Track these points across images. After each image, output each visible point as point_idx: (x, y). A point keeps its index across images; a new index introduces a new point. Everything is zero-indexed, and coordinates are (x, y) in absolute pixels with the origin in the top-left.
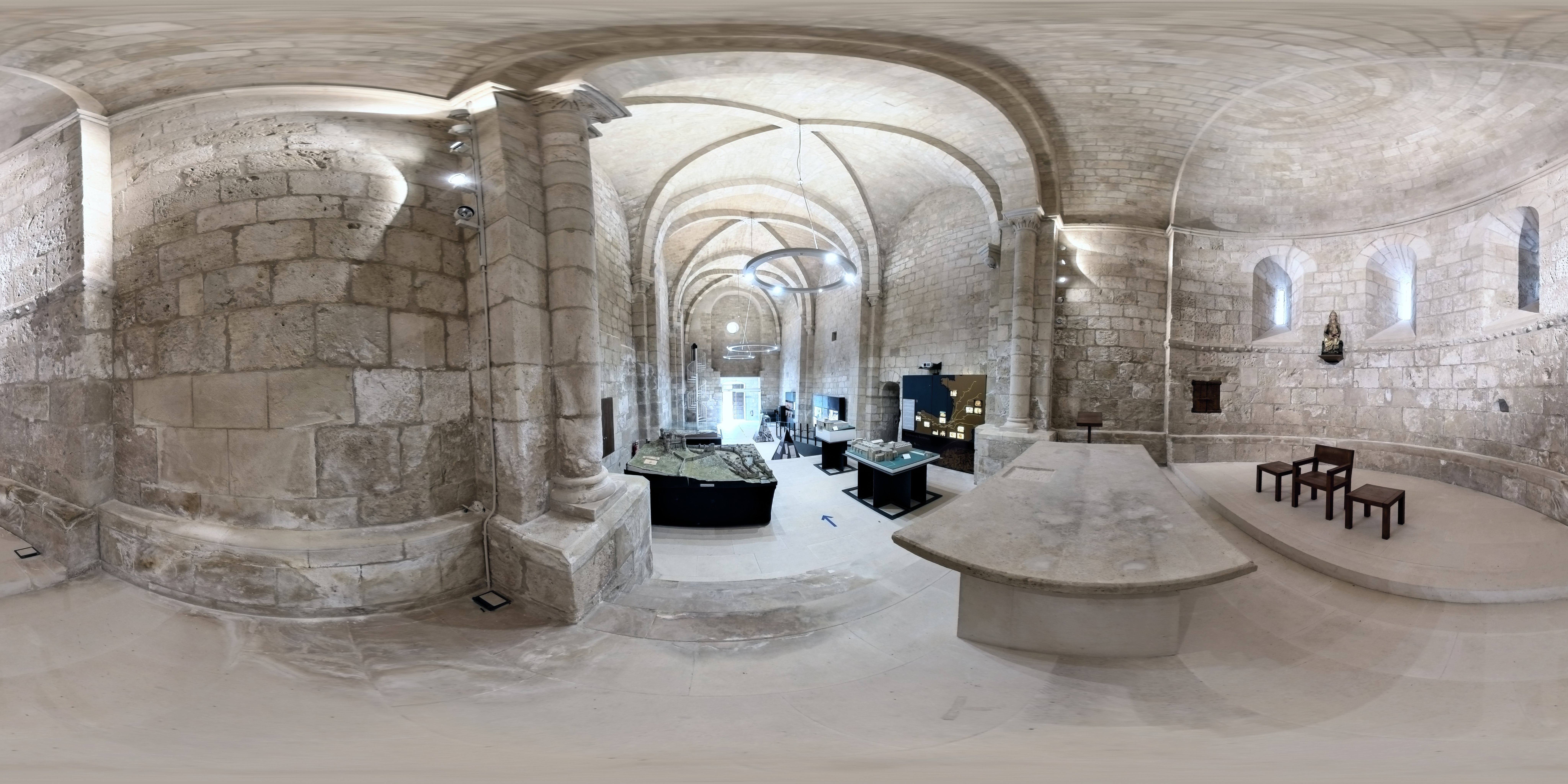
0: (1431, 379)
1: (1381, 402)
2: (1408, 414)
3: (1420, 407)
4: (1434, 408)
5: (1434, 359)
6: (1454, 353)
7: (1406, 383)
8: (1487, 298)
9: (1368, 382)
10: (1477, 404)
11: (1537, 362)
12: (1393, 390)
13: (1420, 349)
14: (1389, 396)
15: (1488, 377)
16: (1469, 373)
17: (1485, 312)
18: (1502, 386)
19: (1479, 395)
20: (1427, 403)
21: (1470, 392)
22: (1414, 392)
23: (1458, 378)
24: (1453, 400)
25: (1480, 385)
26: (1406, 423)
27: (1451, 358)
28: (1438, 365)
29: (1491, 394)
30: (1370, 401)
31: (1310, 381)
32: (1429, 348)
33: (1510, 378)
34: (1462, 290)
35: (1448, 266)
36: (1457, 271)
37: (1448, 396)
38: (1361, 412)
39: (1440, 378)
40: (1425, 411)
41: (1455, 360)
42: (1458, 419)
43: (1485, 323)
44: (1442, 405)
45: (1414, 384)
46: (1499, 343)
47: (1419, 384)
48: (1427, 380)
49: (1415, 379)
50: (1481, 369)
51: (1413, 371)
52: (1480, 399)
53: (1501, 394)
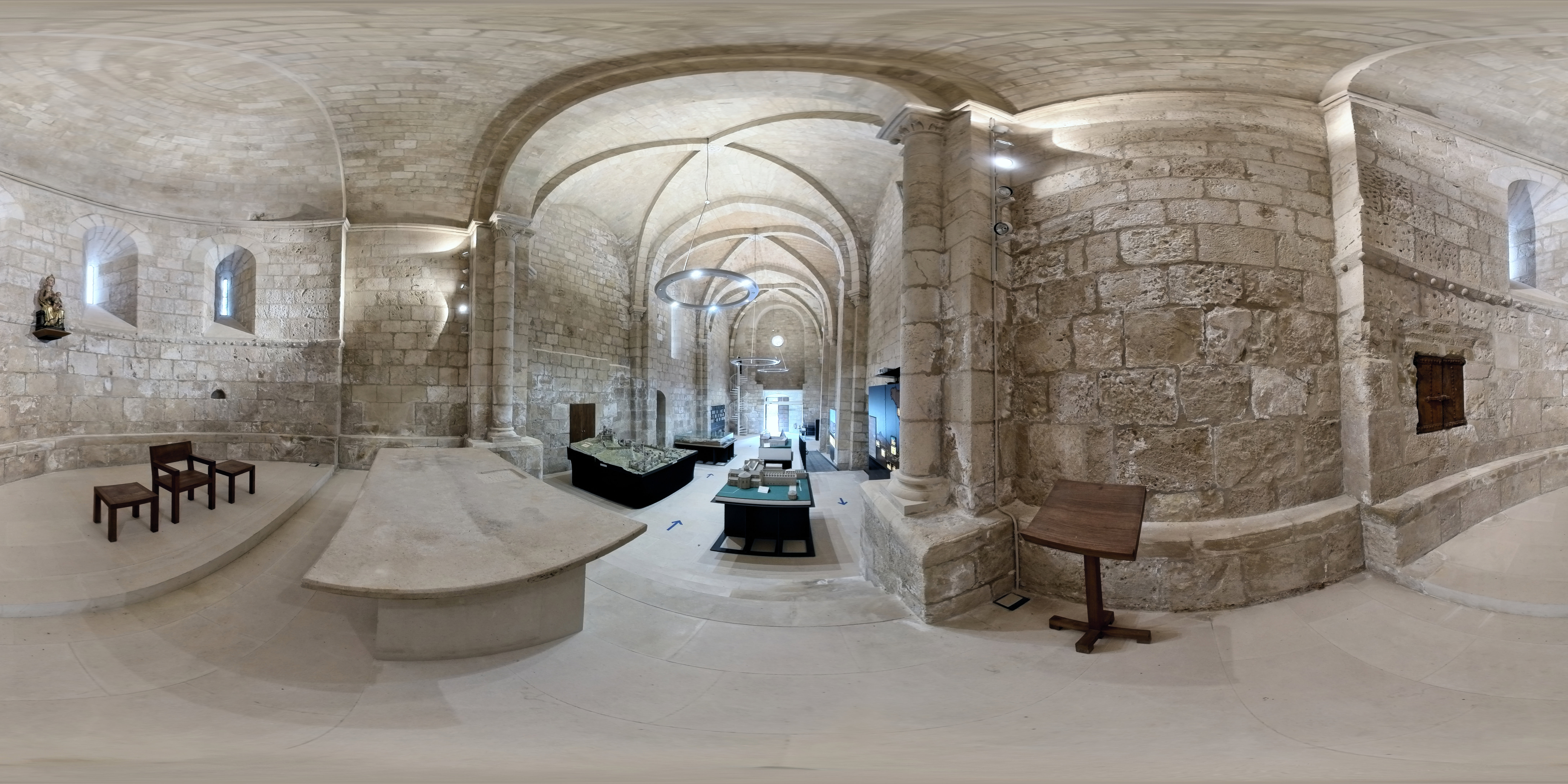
0: (153, 371)
1: (100, 392)
2: (129, 404)
3: (141, 397)
4: (156, 397)
5: (155, 352)
6: (175, 350)
7: (127, 373)
8: (205, 310)
9: (84, 368)
10: (197, 393)
11: (253, 368)
12: (113, 380)
13: (142, 341)
14: (108, 386)
15: (208, 372)
16: (190, 368)
17: (204, 321)
18: (221, 381)
19: (199, 385)
20: (148, 393)
21: (190, 384)
22: (135, 381)
23: (178, 371)
24: (174, 389)
25: (200, 378)
26: (127, 413)
27: (171, 354)
28: (159, 358)
29: (210, 386)
30: (88, 390)
31: (20, 364)
32: (150, 341)
33: (227, 375)
34: (182, 297)
35: (170, 270)
37: (168, 387)
38: (76, 403)
39: (161, 370)
40: (146, 400)
41: (176, 356)
42: (178, 407)
43: (205, 330)
44: (163, 395)
45: (135, 374)
46: (218, 350)
47: (140, 374)
48: (148, 371)
49: (136, 370)
50: (201, 366)
51: (134, 361)
52: (200, 389)
53: (219, 386)
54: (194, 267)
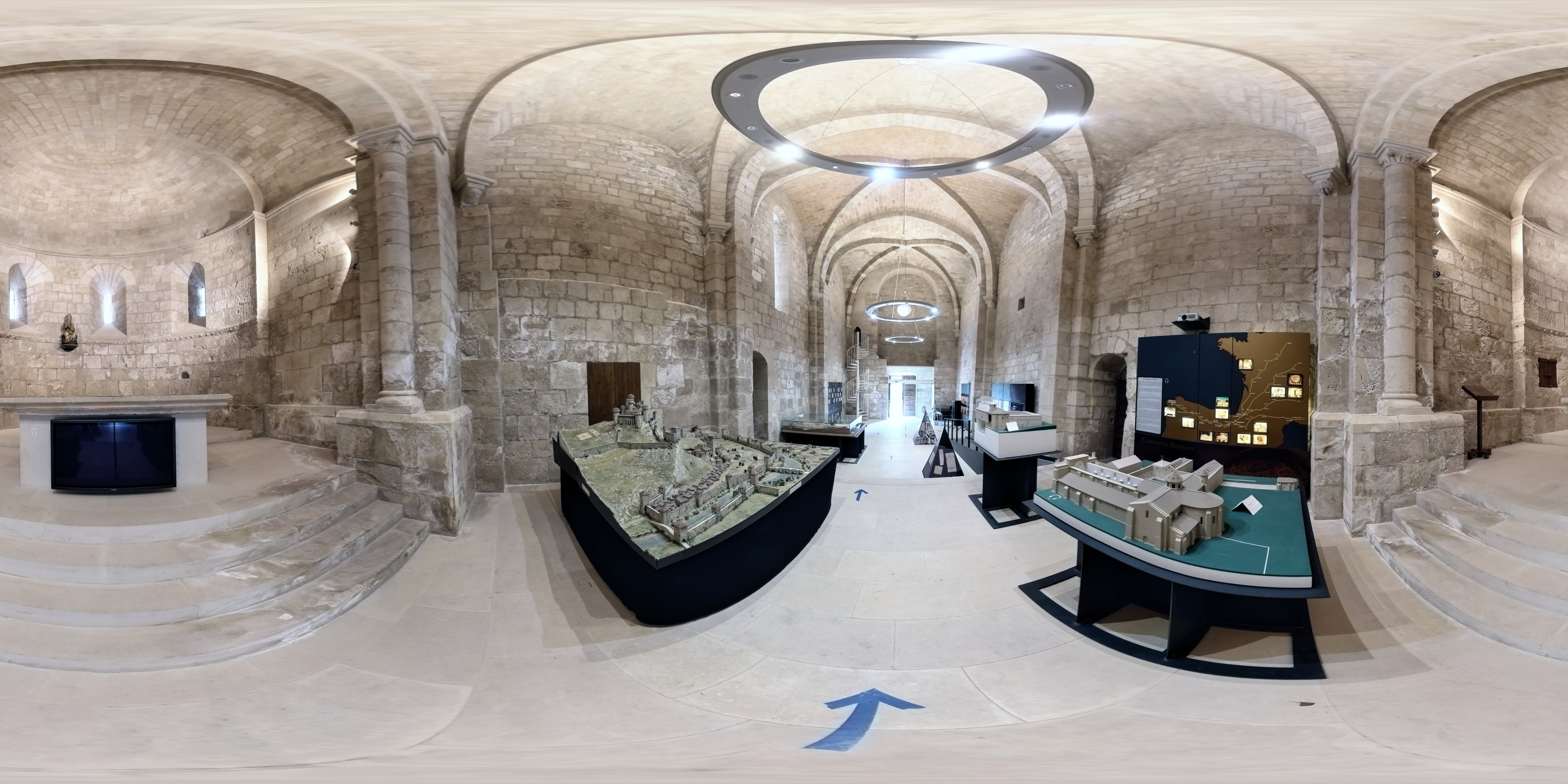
0: (138, 363)
1: (103, 378)
2: (123, 386)
3: (131, 380)
4: (141, 379)
5: (140, 350)
6: (153, 347)
7: (121, 365)
8: (174, 316)
9: (93, 364)
10: (169, 376)
11: (206, 352)
12: (112, 370)
13: (130, 344)
14: (109, 374)
15: (176, 360)
16: (164, 358)
17: (173, 324)
18: (185, 365)
19: (171, 370)
20: (136, 377)
21: (165, 369)
22: (126, 370)
23: (156, 361)
24: (154, 373)
25: (171, 365)
26: (122, 391)
27: (151, 350)
28: (143, 353)
29: (178, 370)
30: (96, 377)
31: (52, 363)
32: (136, 343)
33: (189, 361)
34: (158, 310)
35: (147, 293)
36: (154, 297)
37: (149, 372)
38: (88, 386)
39: (144, 361)
40: (135, 382)
41: (154, 351)
42: (157, 385)
43: (173, 330)
44: (146, 378)
45: (126, 366)
46: (182, 342)
47: (130, 365)
48: (135, 363)
49: (127, 362)
50: (171, 356)
51: (126, 357)
52: (171, 372)
53: (184, 369)
54: (164, 287)
